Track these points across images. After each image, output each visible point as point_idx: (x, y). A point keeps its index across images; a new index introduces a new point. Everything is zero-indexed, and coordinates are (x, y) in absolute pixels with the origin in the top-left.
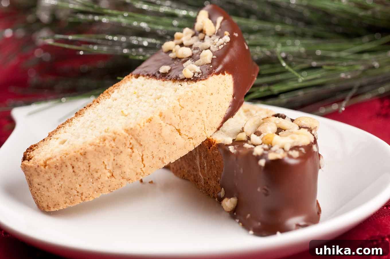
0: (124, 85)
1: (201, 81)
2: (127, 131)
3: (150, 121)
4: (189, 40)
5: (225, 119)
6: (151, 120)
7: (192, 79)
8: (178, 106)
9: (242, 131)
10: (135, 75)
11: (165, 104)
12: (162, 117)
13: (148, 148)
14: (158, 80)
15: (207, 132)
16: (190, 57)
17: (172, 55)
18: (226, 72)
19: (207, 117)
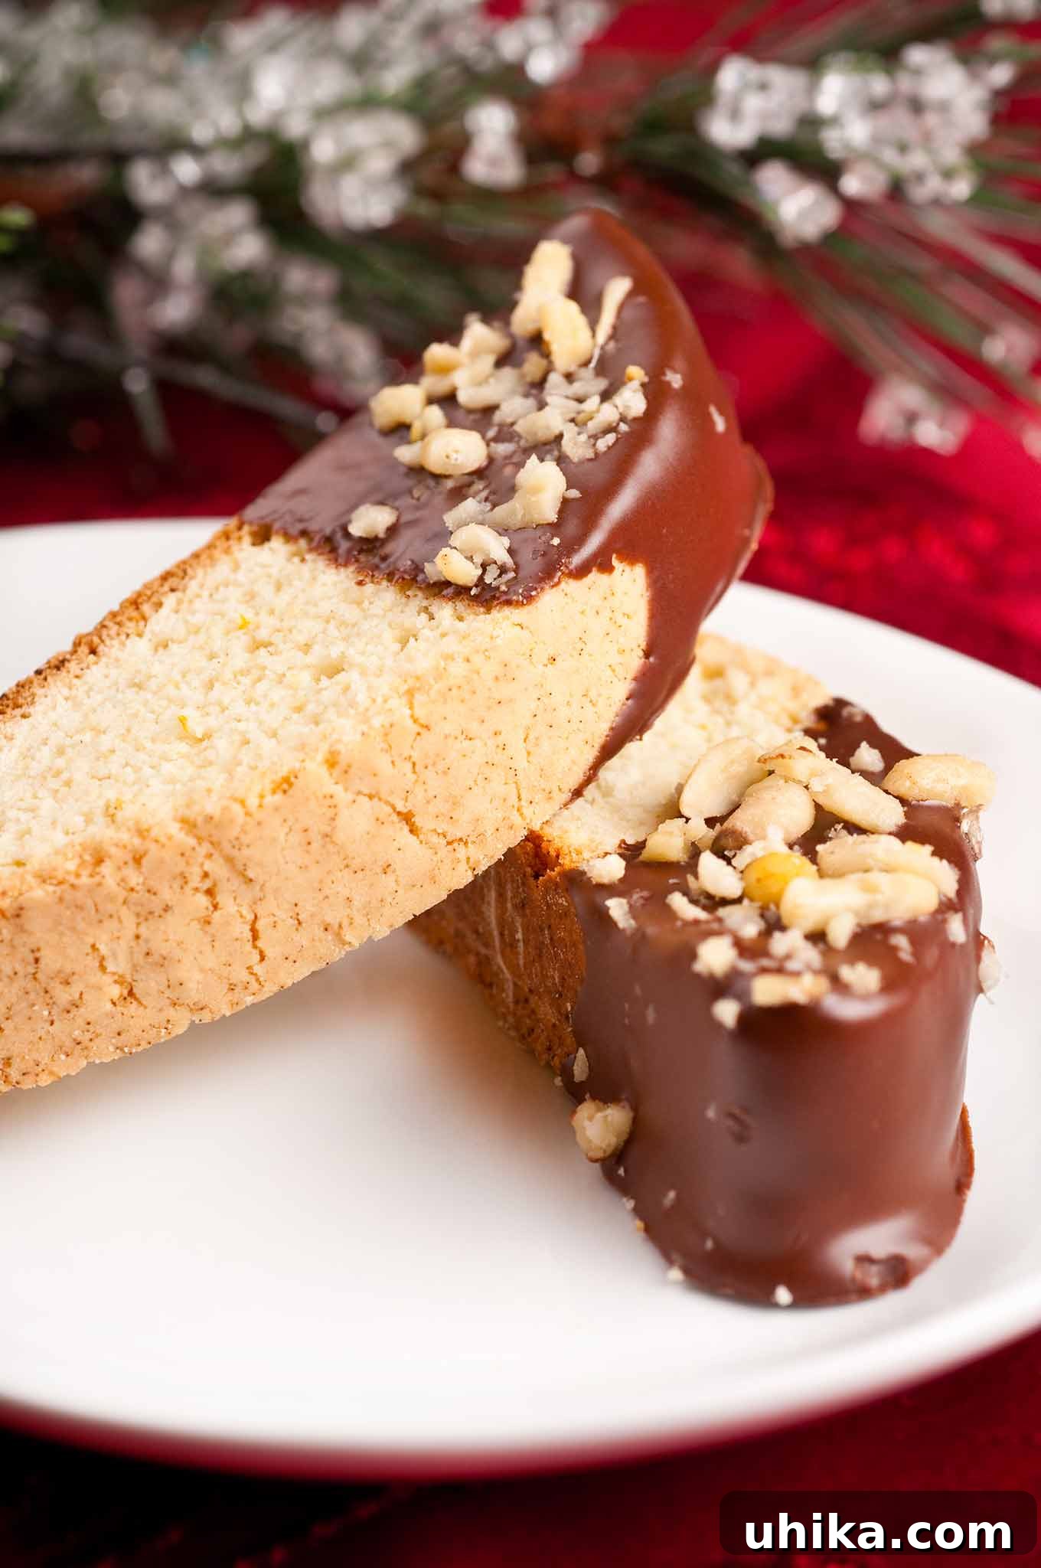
0: (205, 574)
1: (507, 611)
2: (188, 824)
3: (285, 786)
4: (482, 382)
5: (610, 750)
6: (291, 785)
7: (473, 592)
8: (409, 722)
9: (672, 810)
10: (255, 528)
11: (352, 712)
12: (336, 772)
13: (276, 890)
14: (342, 570)
15: (528, 811)
16: (479, 473)
17: (405, 454)
18: (616, 558)
19: (529, 753)
